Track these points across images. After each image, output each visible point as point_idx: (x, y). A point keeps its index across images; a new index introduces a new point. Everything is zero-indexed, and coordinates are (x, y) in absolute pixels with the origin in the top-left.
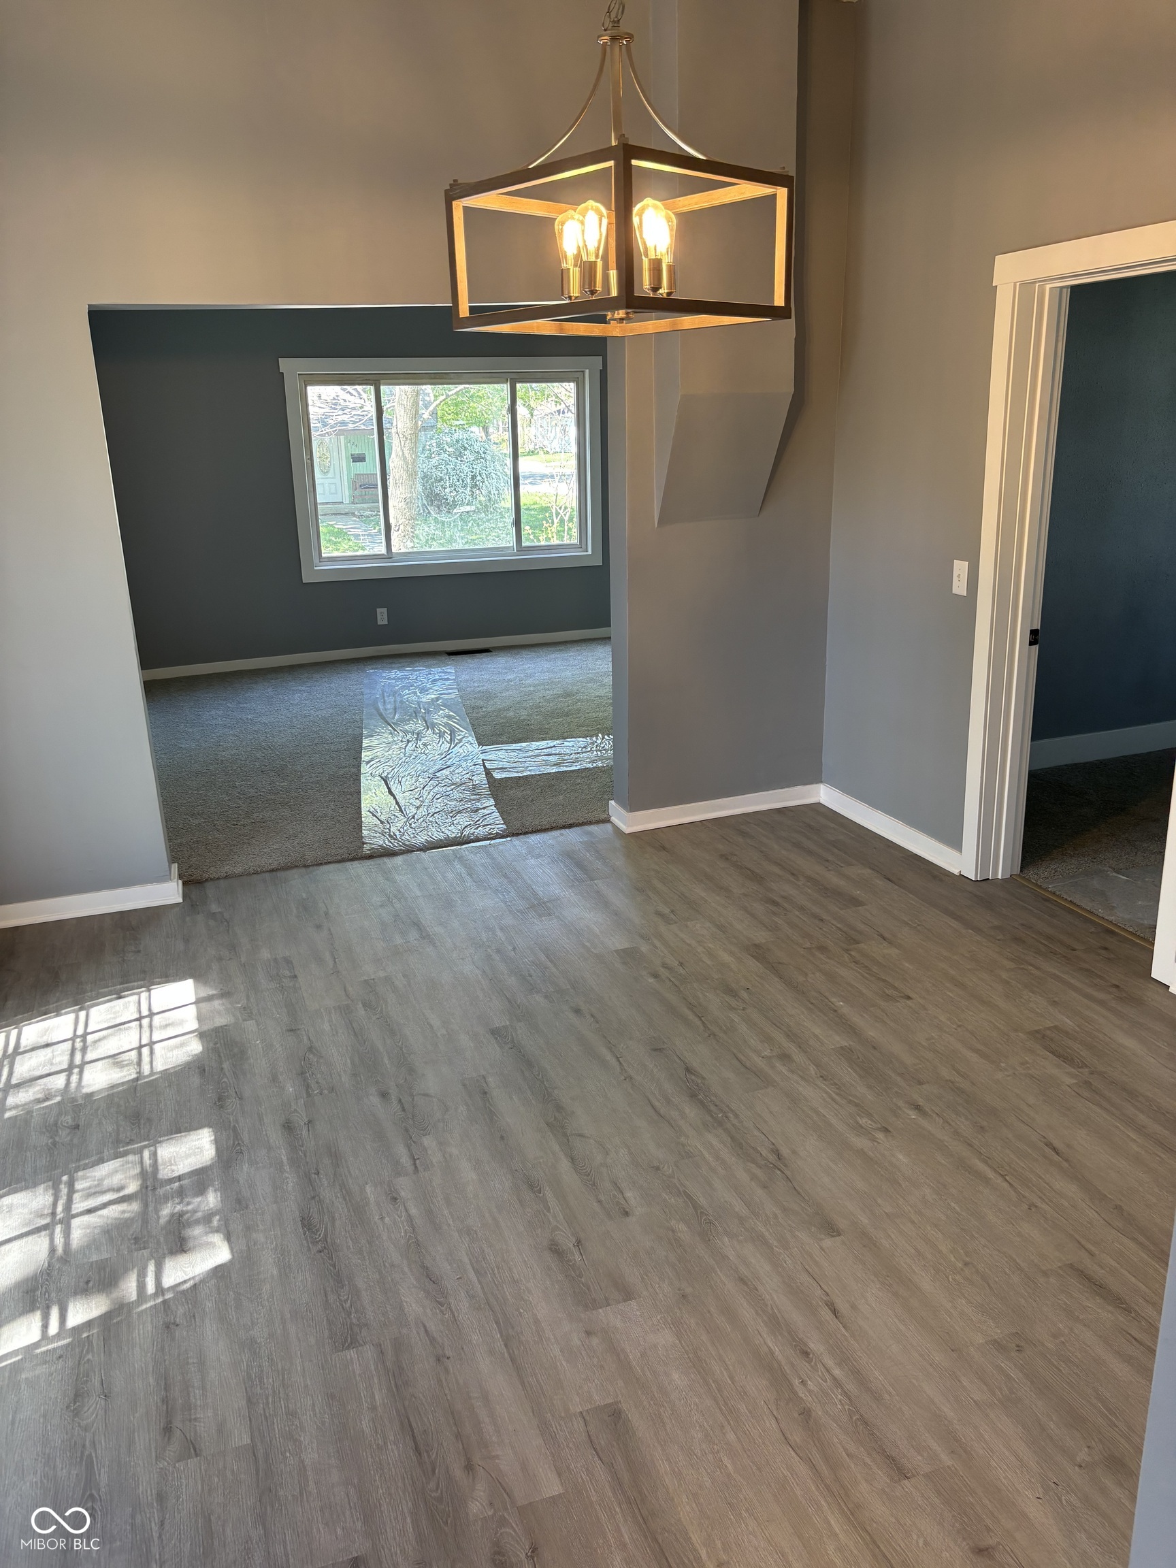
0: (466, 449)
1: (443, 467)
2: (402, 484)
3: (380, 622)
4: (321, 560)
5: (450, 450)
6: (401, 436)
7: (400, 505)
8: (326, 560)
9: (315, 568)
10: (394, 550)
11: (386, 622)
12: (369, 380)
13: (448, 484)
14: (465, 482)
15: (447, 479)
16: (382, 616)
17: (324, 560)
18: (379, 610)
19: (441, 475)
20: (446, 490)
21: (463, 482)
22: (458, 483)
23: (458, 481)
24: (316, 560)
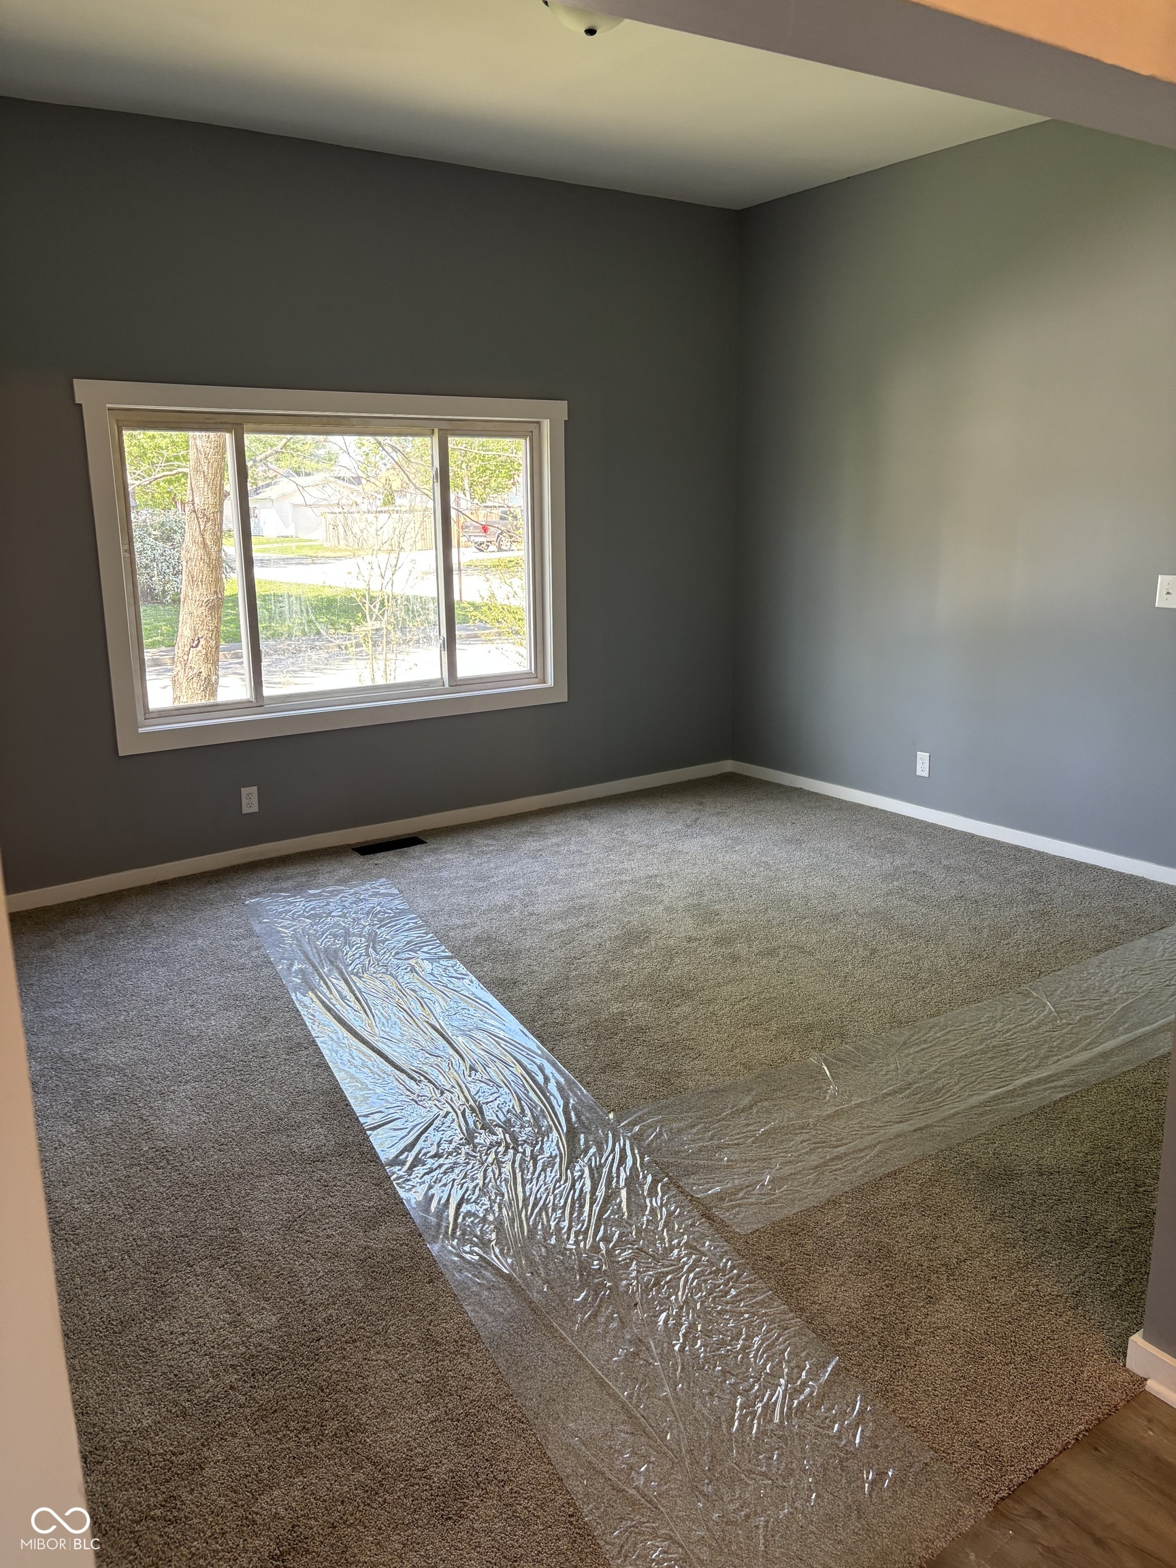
0: (175, 532)
1: (149, 552)
2: (202, 581)
3: (245, 810)
4: (147, 716)
5: (156, 533)
6: (200, 515)
7: (200, 610)
8: (155, 715)
9: (141, 730)
10: (267, 692)
11: (255, 809)
12: (226, 423)
13: (156, 572)
14: (177, 569)
15: (155, 566)
16: (250, 799)
17: (152, 715)
18: (244, 791)
19: (147, 562)
20: (153, 579)
21: (174, 569)
22: (167, 571)
23: (168, 568)
24: (140, 717)
